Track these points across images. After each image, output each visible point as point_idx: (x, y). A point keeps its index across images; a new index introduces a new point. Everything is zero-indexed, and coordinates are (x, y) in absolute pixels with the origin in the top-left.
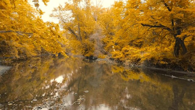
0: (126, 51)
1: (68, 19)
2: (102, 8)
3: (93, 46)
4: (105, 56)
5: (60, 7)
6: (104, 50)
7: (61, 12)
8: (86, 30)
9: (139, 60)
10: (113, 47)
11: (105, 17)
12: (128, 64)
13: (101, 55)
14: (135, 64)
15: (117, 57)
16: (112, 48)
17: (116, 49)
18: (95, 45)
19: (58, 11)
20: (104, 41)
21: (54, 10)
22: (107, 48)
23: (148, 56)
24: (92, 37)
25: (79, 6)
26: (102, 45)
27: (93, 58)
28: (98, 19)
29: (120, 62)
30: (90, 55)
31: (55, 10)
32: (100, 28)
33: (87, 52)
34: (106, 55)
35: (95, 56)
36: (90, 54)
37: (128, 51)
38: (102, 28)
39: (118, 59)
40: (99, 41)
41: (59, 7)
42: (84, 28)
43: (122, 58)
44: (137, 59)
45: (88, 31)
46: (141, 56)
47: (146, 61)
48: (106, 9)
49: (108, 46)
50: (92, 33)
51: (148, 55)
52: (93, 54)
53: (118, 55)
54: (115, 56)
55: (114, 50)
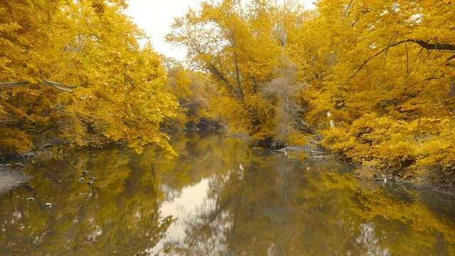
0: (365, 130)
1: (210, 44)
2: (302, 11)
3: (272, 112)
4: (307, 139)
5: (191, 15)
6: (304, 123)
7: (192, 27)
8: (254, 71)
9: (410, 161)
10: (329, 114)
11: (306, 34)
12: (370, 176)
13: (296, 136)
14: (395, 174)
15: (337, 146)
16: (326, 116)
17: (338, 119)
18: (279, 110)
19: (184, 27)
20: (304, 97)
21: (175, 23)
22: (314, 117)
23: (442, 151)
24: (269, 88)
25: (236, 9)
26: (299, 108)
27: (274, 145)
28: (290, 41)
29: (346, 161)
30: (264, 136)
31: (178, 23)
32: (292, 63)
33: (257, 127)
34: (310, 136)
35: (279, 138)
36: (265, 133)
37: (371, 130)
38: (297, 63)
39: (341, 152)
40: (290, 98)
41: (188, 16)
42: (249, 67)
43: (352, 149)
44: (401, 157)
45: (259, 73)
46: (418, 148)
47: (437, 169)
48: (311, 12)
49: (314, 112)
50: (269, 78)
51: (444, 147)
52: (272, 133)
53: (341, 138)
54: (332, 141)
55: (332, 123)
